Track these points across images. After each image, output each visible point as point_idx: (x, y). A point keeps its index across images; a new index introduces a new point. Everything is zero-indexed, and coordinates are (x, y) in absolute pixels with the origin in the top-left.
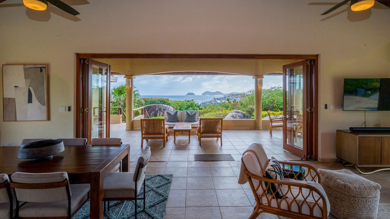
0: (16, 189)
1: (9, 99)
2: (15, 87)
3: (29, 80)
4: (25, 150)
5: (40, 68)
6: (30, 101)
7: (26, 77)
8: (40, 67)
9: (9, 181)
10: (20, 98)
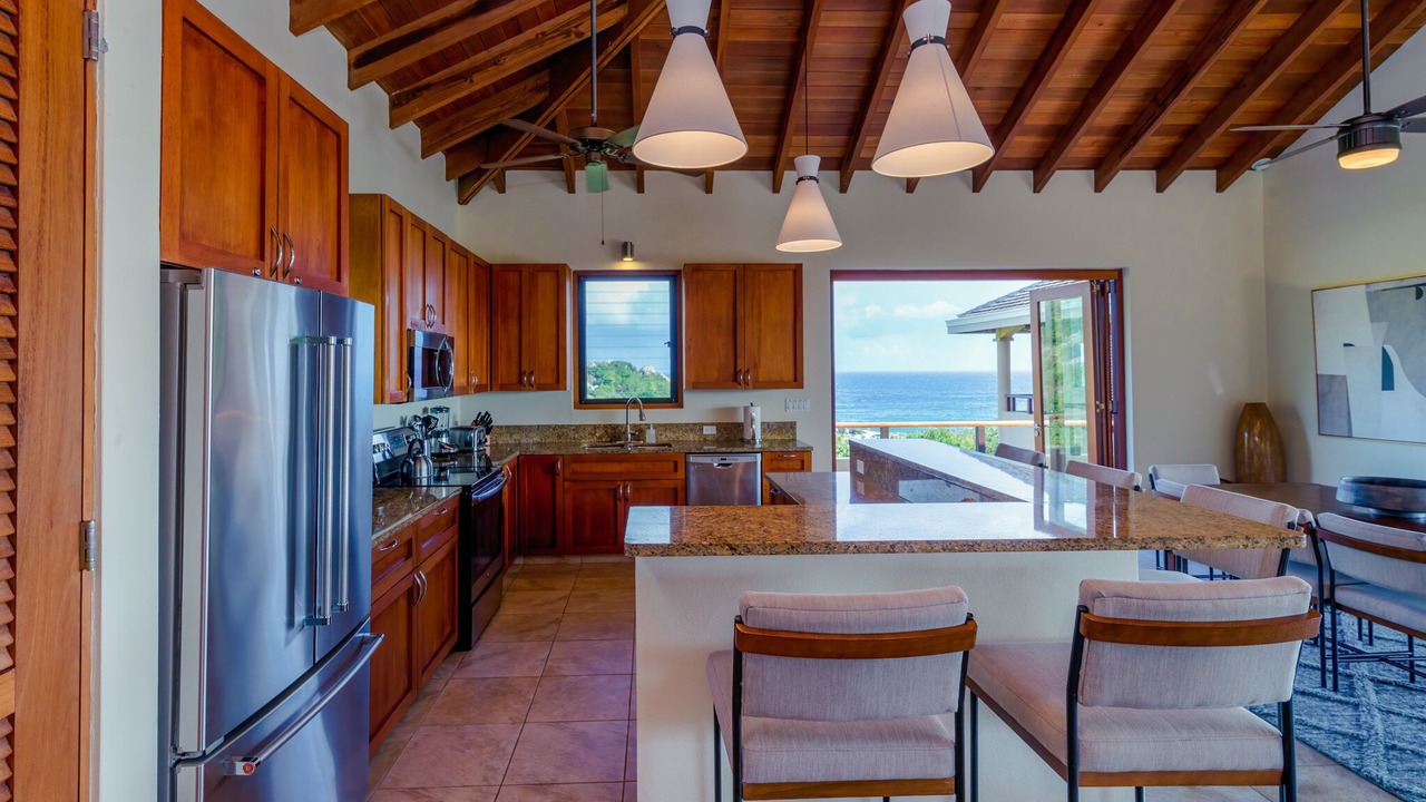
0: (1327, 542)
1: (1332, 377)
2: (1345, 345)
3: (1384, 325)
4: (1354, 485)
5: (1414, 289)
6: (1388, 383)
7: (1375, 316)
8: (1416, 286)
9: (1314, 525)
10: (1361, 376)
